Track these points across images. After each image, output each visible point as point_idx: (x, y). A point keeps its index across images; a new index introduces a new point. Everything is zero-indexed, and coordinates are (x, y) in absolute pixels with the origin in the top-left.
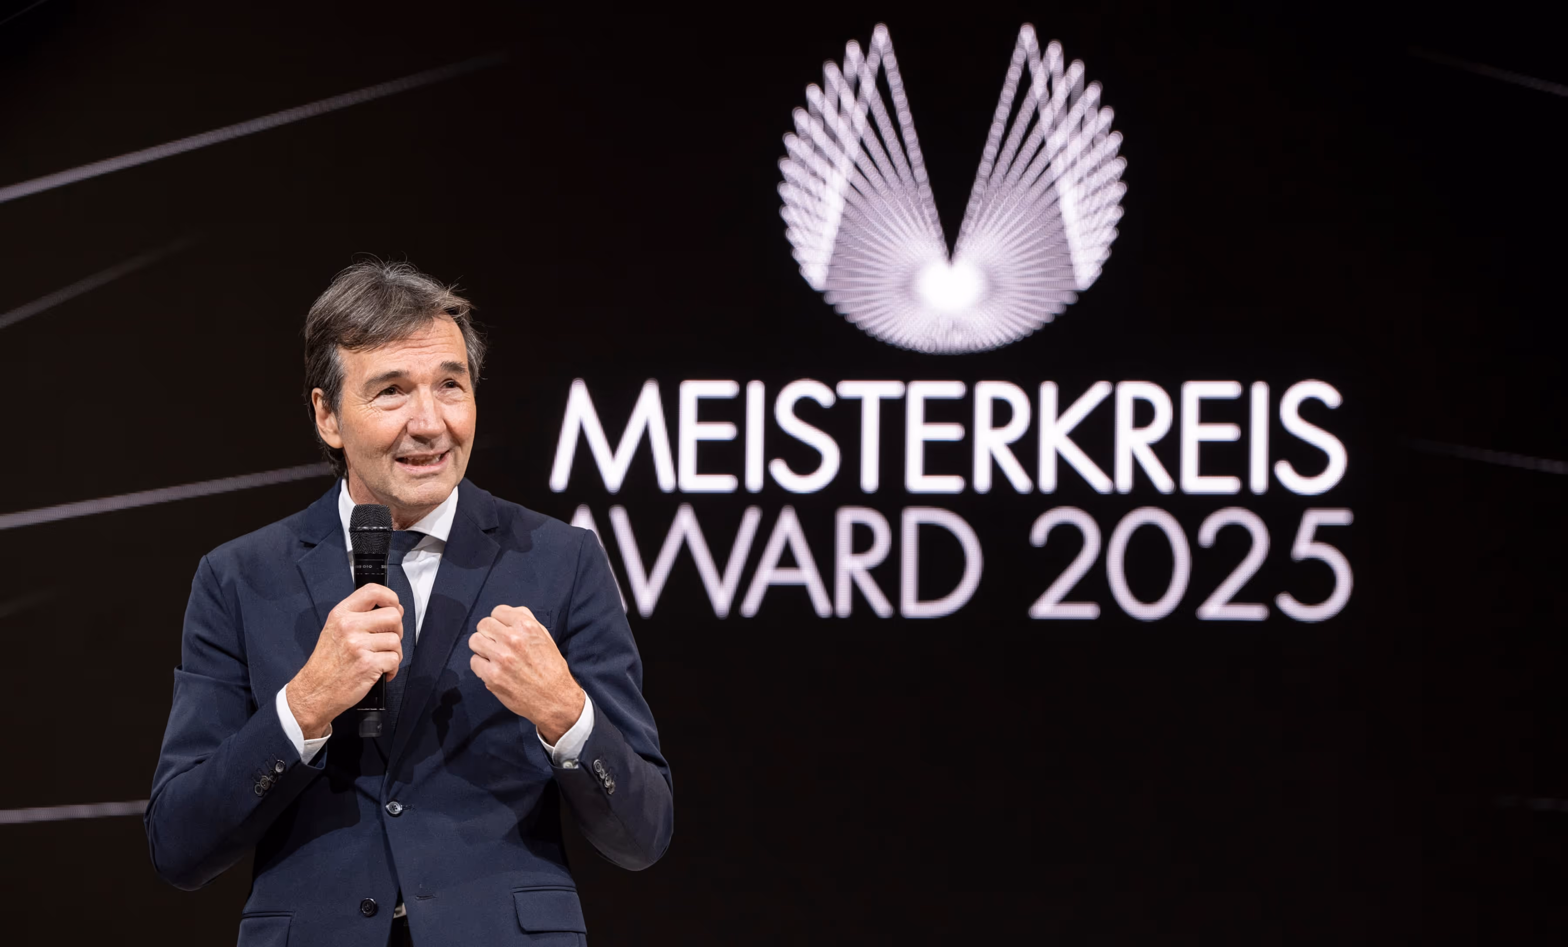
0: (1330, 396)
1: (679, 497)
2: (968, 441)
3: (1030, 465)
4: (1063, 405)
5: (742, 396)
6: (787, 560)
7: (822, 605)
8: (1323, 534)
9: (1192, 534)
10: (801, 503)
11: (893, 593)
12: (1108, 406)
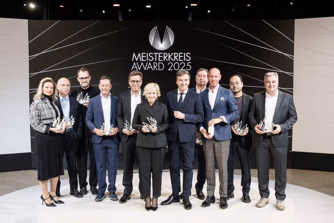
0: (190, 54)
1: (142, 61)
2: (163, 57)
3: (168, 59)
4: (170, 55)
5: (146, 54)
6: (150, 66)
7: (153, 70)
8: (189, 64)
9: (180, 64)
10: (151, 62)
11: (158, 69)
12: (173, 54)
